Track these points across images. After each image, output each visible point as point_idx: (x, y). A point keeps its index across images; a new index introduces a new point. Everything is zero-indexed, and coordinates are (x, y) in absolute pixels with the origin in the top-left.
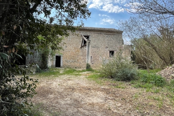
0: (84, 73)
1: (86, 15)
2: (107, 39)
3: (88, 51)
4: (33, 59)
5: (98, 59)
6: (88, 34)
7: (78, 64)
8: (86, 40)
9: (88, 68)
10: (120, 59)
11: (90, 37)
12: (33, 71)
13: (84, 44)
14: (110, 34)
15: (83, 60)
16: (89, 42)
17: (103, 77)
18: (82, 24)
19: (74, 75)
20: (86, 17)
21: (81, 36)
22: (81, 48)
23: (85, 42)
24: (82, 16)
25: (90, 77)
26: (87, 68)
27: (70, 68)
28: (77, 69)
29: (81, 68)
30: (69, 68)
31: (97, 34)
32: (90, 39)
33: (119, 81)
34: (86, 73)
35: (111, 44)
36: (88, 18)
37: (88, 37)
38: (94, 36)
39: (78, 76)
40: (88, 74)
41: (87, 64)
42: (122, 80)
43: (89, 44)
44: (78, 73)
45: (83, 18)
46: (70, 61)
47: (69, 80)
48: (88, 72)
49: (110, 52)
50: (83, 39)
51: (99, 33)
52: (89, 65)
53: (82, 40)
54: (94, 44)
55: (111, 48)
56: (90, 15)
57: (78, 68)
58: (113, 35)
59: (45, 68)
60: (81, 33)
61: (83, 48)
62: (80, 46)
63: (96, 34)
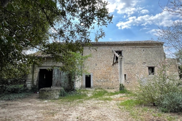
0: (116, 96)
1: (106, 21)
2: (144, 53)
3: (121, 69)
4: (59, 80)
5: (134, 77)
6: (120, 49)
7: (111, 84)
8: (118, 55)
9: (122, 89)
10: (164, 79)
11: (123, 52)
12: (57, 95)
13: (116, 60)
14: (147, 46)
15: (116, 79)
16: (121, 58)
17: (141, 104)
18: (102, 33)
19: (103, 100)
20: (106, 22)
21: (113, 51)
22: (113, 65)
23: (117, 58)
24: (100, 23)
25: (122, 104)
26: (120, 89)
27: (102, 89)
28: (109, 91)
29: (114, 89)
30: (100, 89)
31: (131, 49)
32: (122, 55)
33: (166, 112)
34: (118, 96)
35: (149, 58)
36: (108, 24)
37: (120, 53)
38: (127, 51)
39: (108, 101)
40: (120, 99)
41: (120, 85)
42: (171, 112)
43: (121, 60)
44: (108, 97)
45: (102, 25)
46: (102, 81)
47: (95, 108)
48: (122, 95)
49: (149, 68)
50: (115, 55)
51: (133, 47)
52: (123, 85)
53: (113, 56)
54: (128, 60)
55: (149, 64)
56: (111, 20)
57: (111, 88)
58: (151, 48)
59: (72, 90)
60: (112, 49)
61: (115, 65)
62: (112, 63)
63: (129, 49)
